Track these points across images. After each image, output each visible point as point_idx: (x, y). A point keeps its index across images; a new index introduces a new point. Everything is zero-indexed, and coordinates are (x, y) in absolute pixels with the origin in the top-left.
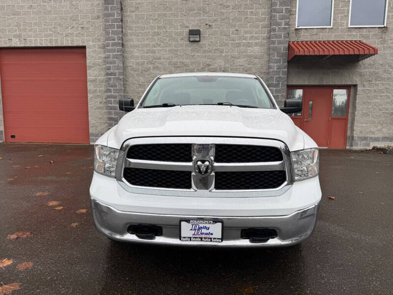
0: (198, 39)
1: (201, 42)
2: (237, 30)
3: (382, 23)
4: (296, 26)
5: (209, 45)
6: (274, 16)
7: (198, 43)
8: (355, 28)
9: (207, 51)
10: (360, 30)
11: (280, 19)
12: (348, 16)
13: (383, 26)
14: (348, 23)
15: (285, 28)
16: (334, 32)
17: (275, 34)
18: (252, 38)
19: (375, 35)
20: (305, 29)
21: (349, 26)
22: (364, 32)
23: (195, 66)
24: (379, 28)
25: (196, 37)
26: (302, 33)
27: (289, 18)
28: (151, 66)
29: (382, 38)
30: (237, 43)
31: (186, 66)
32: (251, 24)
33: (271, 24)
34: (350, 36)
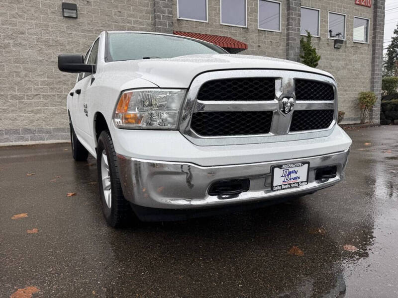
0: (74, 16)
1: (78, 19)
2: (120, 12)
3: (244, 24)
4: (178, 17)
5: (89, 24)
6: (158, 3)
7: (75, 20)
8: (226, 26)
9: (87, 30)
10: (230, 28)
11: (164, 7)
12: (220, 14)
13: (245, 27)
14: (220, 20)
15: (169, 16)
16: (210, 27)
17: (159, 21)
18: (136, 22)
19: (240, 34)
20: (186, 20)
21: (221, 24)
22: (233, 30)
23: (73, 46)
24: (243, 28)
25: (72, 13)
26: (184, 24)
27: (171, 7)
28: (11, 41)
29: (245, 37)
30: (120, 26)
31: (62, 45)
32: (134, 7)
33: (155, 10)
34: (222, 32)
